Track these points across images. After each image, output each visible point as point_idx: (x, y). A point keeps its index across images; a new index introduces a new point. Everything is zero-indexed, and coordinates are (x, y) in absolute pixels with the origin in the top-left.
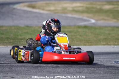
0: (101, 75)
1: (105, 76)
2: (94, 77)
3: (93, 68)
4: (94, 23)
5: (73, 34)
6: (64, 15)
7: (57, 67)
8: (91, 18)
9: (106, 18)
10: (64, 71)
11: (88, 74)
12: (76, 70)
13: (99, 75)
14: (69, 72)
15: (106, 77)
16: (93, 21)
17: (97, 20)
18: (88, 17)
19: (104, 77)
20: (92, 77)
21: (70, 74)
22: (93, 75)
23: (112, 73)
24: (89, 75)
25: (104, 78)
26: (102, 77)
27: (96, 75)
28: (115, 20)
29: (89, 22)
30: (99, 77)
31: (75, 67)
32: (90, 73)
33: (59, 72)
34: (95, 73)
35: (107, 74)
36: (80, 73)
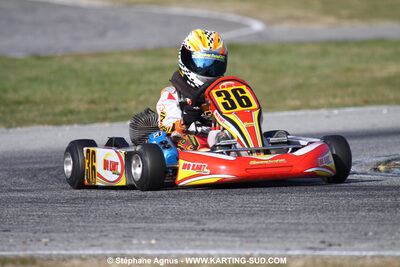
0: (290, 217)
1: (301, 221)
2: (264, 226)
3: (260, 196)
4: (259, 34)
6: (157, 10)
8: (250, 15)
9: (298, 13)
10: (163, 212)
11: (246, 219)
12: (206, 204)
13: (283, 219)
14: (182, 213)
15: (306, 224)
16: (257, 26)
17: (268, 23)
18: (238, 13)
19: (299, 224)
20: (259, 226)
21: (183, 220)
22: (262, 219)
24: (247, 223)
25: (300, 228)
26: (292, 227)
27: (271, 221)
28: (330, 20)
29: (244, 32)
31: (200, 196)
32: (253, 215)
33: (147, 214)
34: (267, 212)
35: (310, 213)
36: (219, 214)
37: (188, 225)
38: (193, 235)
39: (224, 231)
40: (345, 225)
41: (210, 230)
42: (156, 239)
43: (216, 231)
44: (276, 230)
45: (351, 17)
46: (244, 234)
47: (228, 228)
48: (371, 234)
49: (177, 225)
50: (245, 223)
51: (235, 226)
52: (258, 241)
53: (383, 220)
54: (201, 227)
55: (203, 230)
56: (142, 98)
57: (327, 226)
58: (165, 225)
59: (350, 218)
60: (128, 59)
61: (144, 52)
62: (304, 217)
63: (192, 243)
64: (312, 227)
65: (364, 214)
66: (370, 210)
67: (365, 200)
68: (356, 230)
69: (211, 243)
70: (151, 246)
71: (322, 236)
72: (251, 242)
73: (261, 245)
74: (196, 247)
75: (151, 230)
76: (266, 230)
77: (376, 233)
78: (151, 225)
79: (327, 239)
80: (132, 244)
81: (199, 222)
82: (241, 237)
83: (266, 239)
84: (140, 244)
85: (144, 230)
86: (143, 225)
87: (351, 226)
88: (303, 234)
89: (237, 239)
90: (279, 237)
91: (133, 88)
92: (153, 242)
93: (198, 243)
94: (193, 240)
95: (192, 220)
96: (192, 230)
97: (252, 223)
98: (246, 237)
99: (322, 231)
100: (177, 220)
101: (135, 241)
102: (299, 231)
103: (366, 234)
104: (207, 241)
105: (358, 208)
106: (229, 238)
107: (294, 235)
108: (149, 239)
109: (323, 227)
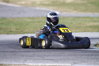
0: (66, 57)
1: (68, 58)
2: (59, 59)
3: (58, 52)
5: (41, 24)
6: (33, 8)
7: (29, 51)
8: (56, 10)
9: (68, 10)
10: (34, 55)
12: (45, 53)
13: (64, 57)
14: (39, 55)
15: (70, 58)
16: (58, 13)
17: (61, 12)
18: (53, 9)
20: (58, 59)
21: (39, 57)
22: (59, 57)
23: (74, 55)
24: (55, 58)
25: (68, 59)
26: (66, 59)
27: (61, 57)
28: (76, 12)
30: (64, 59)
31: (43, 51)
32: (56, 56)
33: (30, 55)
34: (60, 56)
35: (71, 56)
36: (48, 56)
37: (40, 58)
38: (42, 60)
39: (49, 59)
40: (79, 59)
41: (46, 59)
42: (33, 61)
43: (47, 59)
44: (62, 59)
45: (81, 11)
46: (54, 60)
47: (50, 59)
48: (86, 61)
49: (38, 58)
50: (54, 58)
51: (52, 58)
52: (58, 62)
53: (89, 58)
54: (44, 58)
55: (44, 59)
56: (29, 29)
57: (75, 59)
58: (35, 58)
59: (80, 58)
60: (26, 19)
61: (29, 18)
62: (69, 57)
63: (41, 62)
64: (71, 59)
65: (84, 57)
66: (85, 56)
67: (84, 54)
68: (82, 60)
69: (46, 62)
70: (31, 62)
71: (74, 61)
72: (56, 62)
73: (59, 63)
74: (42, 63)
75: (31, 59)
76: (60, 59)
77: (87, 61)
78: (31, 58)
79: (75, 62)
80: (27, 62)
81: (43, 57)
82: (54, 61)
83: (60, 62)
84: (29, 62)
85: (30, 59)
86: (29, 58)
87: (81, 59)
88: (69, 61)
89: (53, 61)
90: (63, 61)
91: (27, 26)
92: (32, 61)
93: (43, 62)
94: (42, 61)
95: (41, 57)
96: (41, 59)
97: (56, 58)
98: (55, 61)
99: (74, 60)
100: (38, 57)
101: (27, 61)
102: (68, 60)
103: (84, 61)
104: (45, 62)
105: (82, 55)
106: (51, 61)
107: (67, 61)
108: (31, 61)
109: (74, 59)
